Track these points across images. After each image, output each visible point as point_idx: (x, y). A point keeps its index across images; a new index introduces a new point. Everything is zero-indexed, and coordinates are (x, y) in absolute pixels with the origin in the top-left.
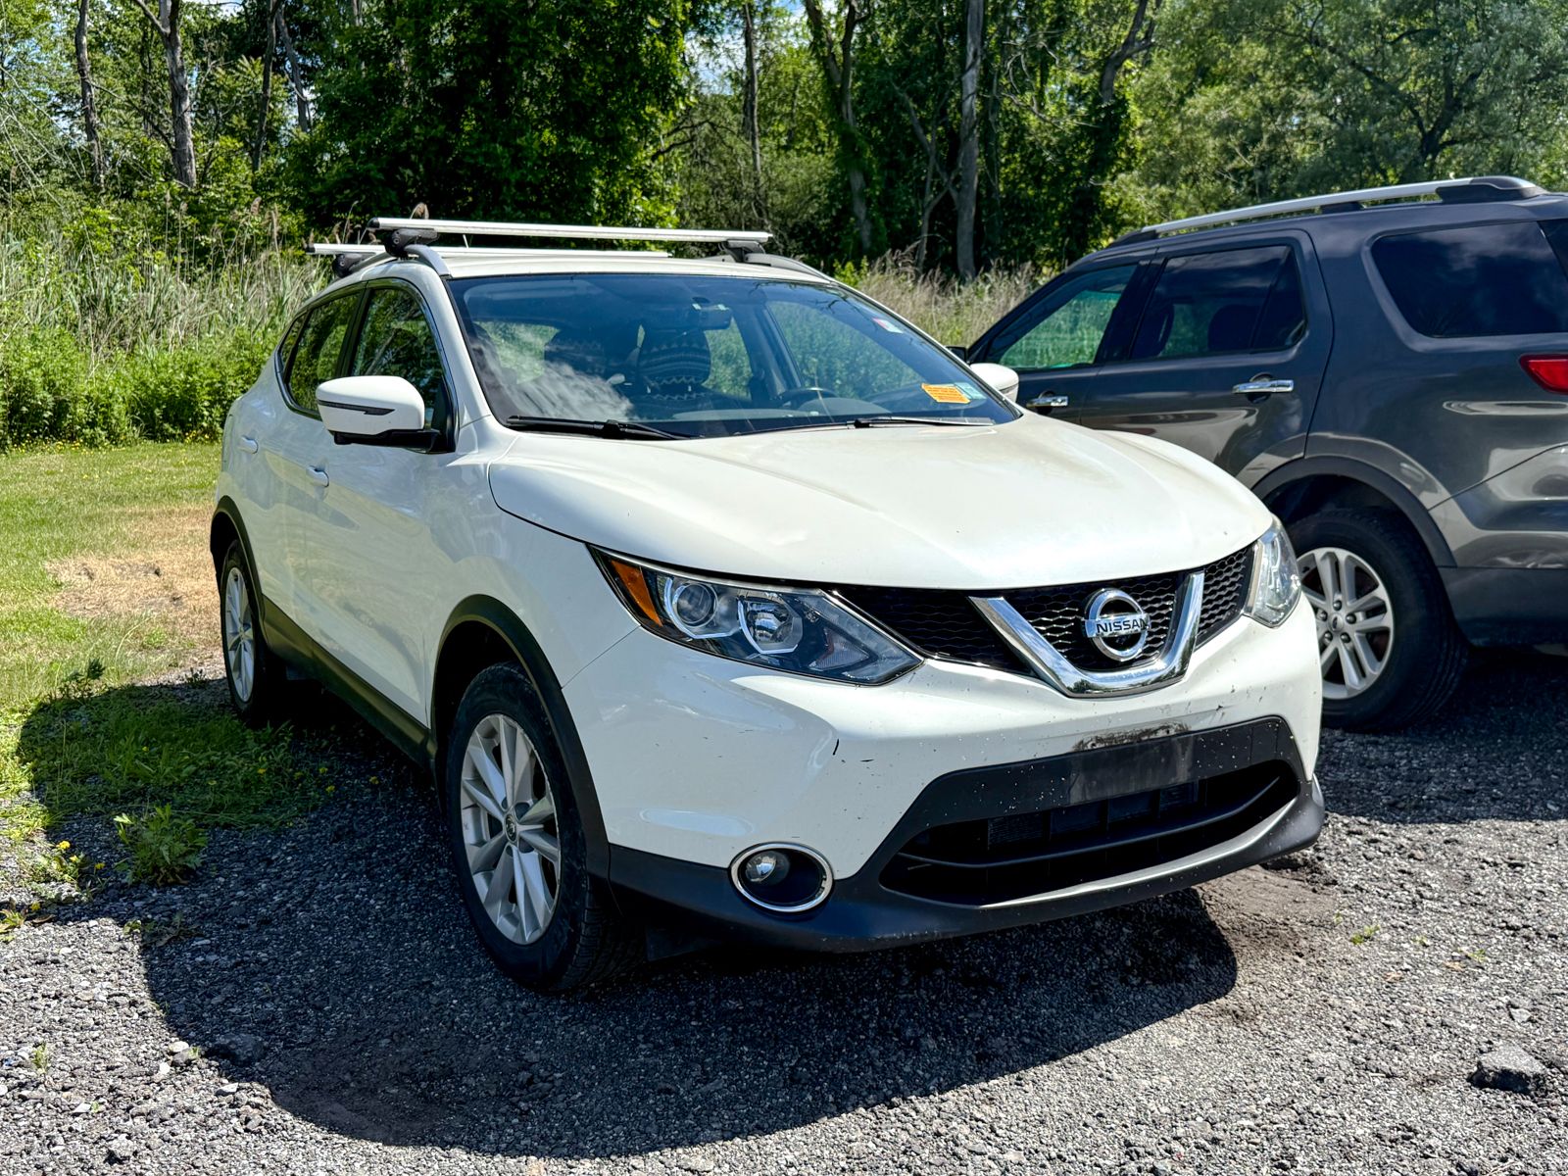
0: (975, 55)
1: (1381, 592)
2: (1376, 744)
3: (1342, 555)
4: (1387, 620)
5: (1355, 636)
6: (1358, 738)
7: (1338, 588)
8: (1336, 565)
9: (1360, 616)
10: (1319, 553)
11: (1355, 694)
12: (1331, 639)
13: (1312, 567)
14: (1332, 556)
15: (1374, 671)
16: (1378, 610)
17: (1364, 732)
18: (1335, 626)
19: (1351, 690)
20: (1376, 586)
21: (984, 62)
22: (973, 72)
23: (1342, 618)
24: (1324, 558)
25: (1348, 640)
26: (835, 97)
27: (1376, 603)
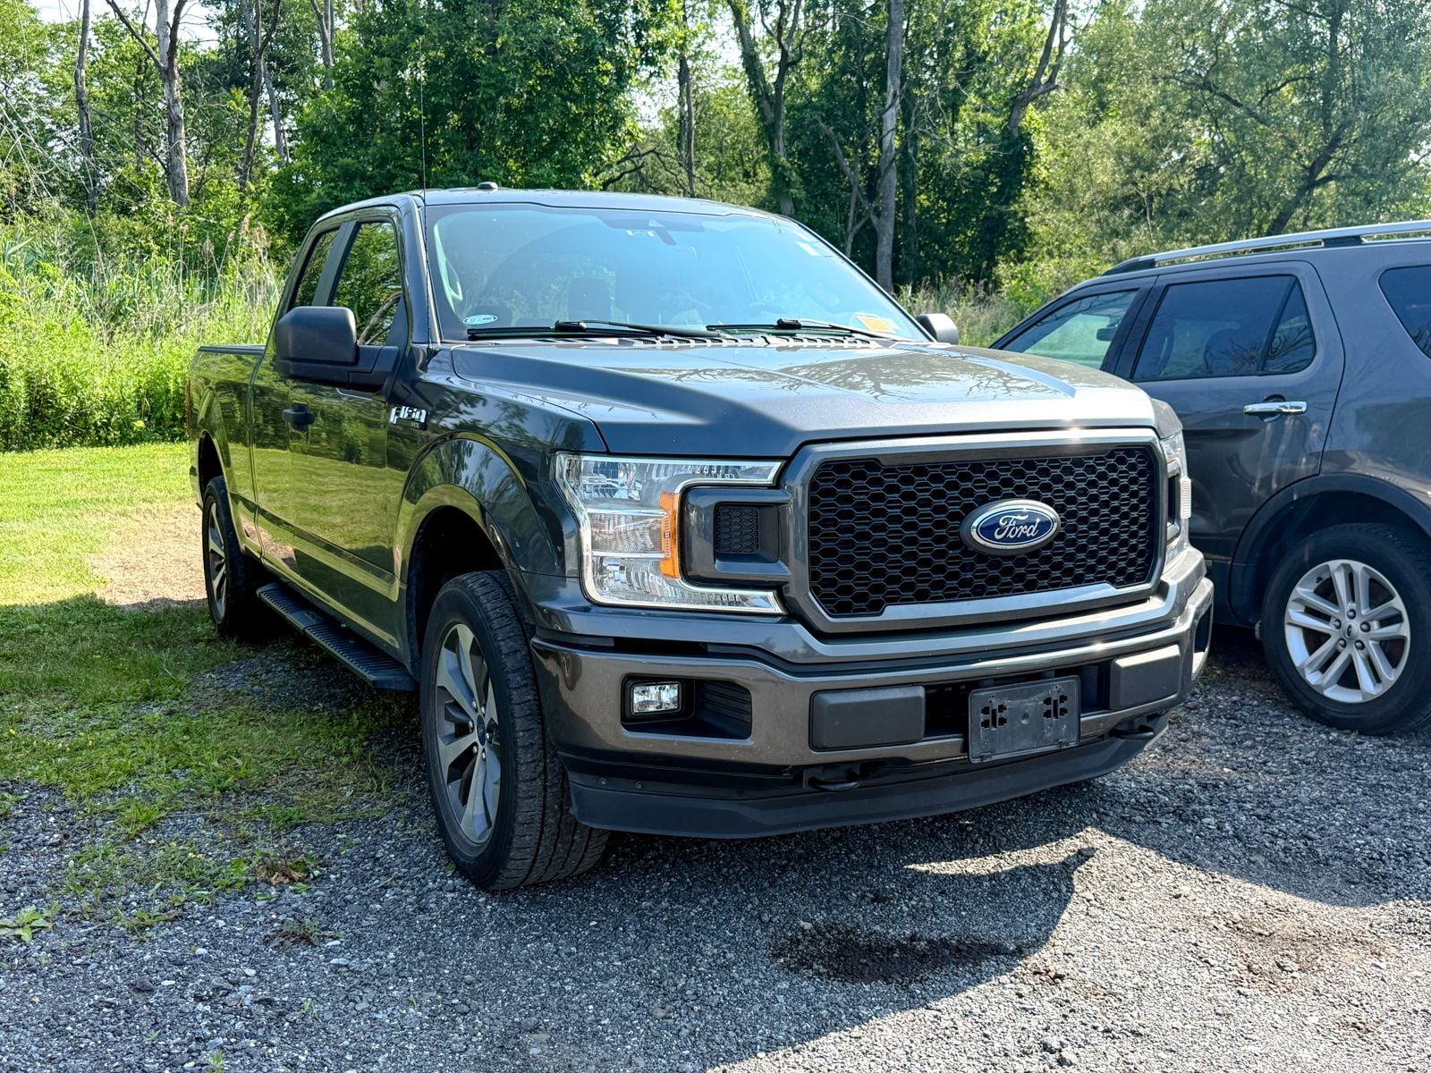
0: (895, 95)
1: (1397, 603)
2: (1394, 746)
3: (1358, 566)
4: (1404, 629)
5: (1371, 644)
6: (1376, 741)
7: (1352, 596)
8: (1350, 577)
9: (1375, 625)
10: (1334, 564)
11: (1370, 699)
12: (1344, 646)
13: (1325, 577)
14: (1348, 568)
15: (1391, 676)
16: (1396, 619)
17: (1379, 735)
18: (1349, 633)
19: (1365, 694)
20: (1391, 597)
21: (902, 102)
22: (893, 111)
23: (1356, 625)
24: (1338, 569)
25: (1363, 647)
26: (768, 132)
27: (1393, 613)
